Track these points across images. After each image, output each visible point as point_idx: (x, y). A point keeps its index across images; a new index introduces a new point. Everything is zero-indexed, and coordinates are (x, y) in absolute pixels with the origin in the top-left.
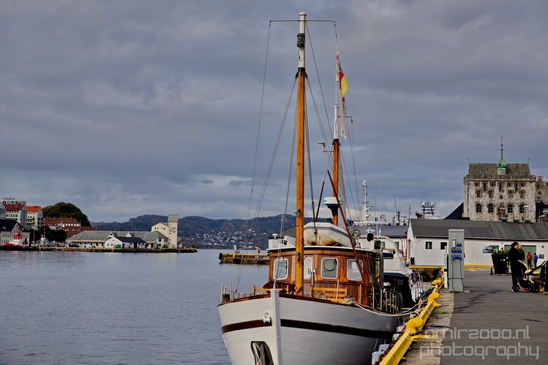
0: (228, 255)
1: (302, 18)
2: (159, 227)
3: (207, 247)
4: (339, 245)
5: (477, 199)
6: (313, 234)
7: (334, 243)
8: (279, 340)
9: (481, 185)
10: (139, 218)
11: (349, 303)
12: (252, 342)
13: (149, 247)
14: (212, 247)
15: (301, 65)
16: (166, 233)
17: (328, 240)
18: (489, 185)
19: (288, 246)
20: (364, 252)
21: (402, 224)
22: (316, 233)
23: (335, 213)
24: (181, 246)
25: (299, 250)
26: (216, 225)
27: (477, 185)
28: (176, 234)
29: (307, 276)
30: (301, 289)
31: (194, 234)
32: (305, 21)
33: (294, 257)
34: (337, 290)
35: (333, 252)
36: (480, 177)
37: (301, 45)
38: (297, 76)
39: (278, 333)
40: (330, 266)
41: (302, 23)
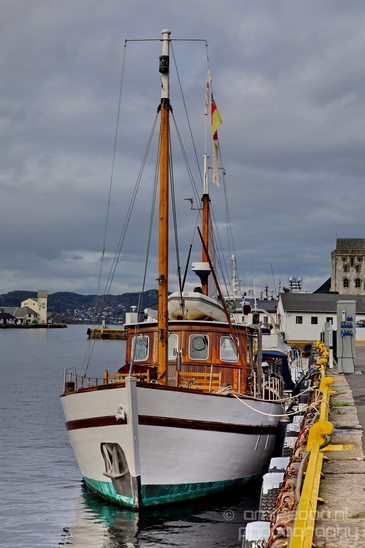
0: (96, 331)
1: (165, 37)
2: (28, 303)
3: (78, 322)
4: (211, 319)
5: (344, 274)
6: (179, 306)
7: (204, 317)
8: (136, 442)
9: (349, 260)
10: (10, 293)
11: (226, 393)
12: (102, 444)
13: (19, 322)
14: (82, 323)
15: (164, 95)
16: (35, 308)
17: (197, 314)
18: (356, 260)
19: (149, 321)
20: (243, 328)
21: (270, 299)
22: (182, 305)
23: (204, 281)
24: (50, 321)
25: (161, 326)
26: (86, 301)
27: (344, 260)
28: (45, 310)
29: (172, 357)
30: (165, 374)
31: (64, 310)
32: (169, 40)
33: (156, 334)
34: (210, 375)
35: (203, 328)
36: (347, 252)
37: (165, 70)
38: (159, 109)
39: (135, 433)
40: (199, 344)
41: (165, 43)
